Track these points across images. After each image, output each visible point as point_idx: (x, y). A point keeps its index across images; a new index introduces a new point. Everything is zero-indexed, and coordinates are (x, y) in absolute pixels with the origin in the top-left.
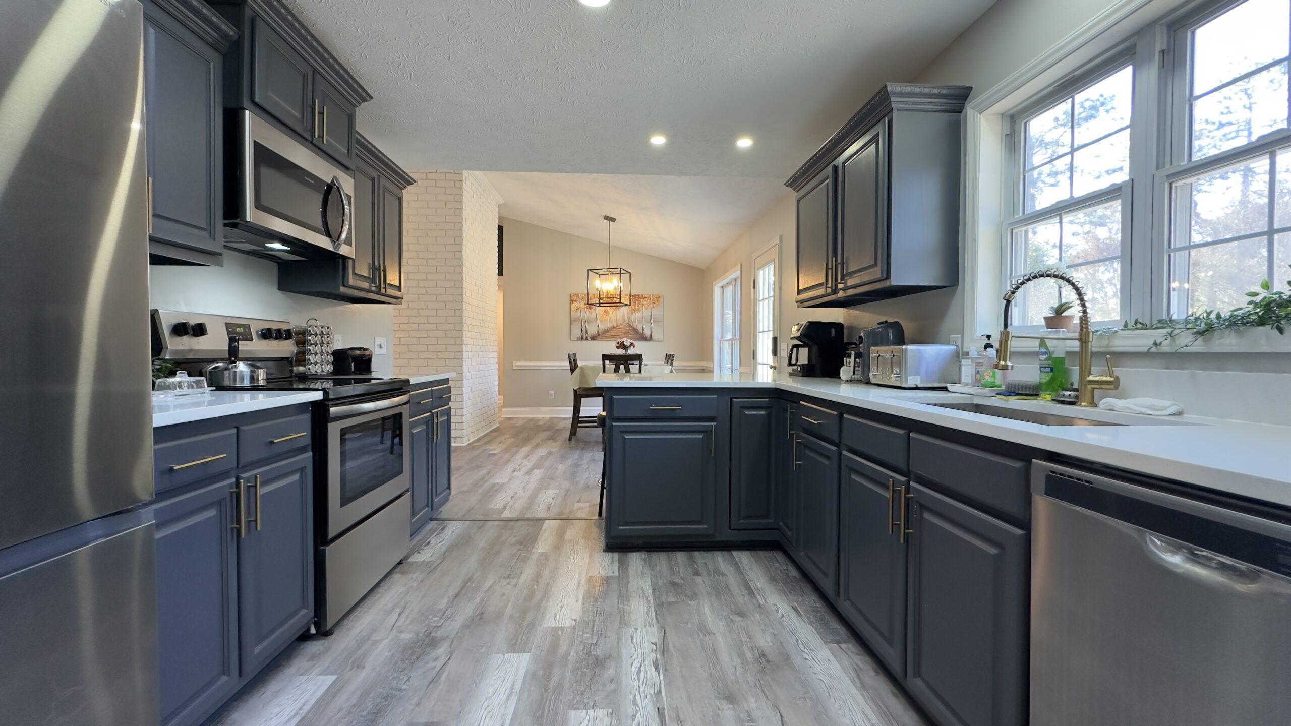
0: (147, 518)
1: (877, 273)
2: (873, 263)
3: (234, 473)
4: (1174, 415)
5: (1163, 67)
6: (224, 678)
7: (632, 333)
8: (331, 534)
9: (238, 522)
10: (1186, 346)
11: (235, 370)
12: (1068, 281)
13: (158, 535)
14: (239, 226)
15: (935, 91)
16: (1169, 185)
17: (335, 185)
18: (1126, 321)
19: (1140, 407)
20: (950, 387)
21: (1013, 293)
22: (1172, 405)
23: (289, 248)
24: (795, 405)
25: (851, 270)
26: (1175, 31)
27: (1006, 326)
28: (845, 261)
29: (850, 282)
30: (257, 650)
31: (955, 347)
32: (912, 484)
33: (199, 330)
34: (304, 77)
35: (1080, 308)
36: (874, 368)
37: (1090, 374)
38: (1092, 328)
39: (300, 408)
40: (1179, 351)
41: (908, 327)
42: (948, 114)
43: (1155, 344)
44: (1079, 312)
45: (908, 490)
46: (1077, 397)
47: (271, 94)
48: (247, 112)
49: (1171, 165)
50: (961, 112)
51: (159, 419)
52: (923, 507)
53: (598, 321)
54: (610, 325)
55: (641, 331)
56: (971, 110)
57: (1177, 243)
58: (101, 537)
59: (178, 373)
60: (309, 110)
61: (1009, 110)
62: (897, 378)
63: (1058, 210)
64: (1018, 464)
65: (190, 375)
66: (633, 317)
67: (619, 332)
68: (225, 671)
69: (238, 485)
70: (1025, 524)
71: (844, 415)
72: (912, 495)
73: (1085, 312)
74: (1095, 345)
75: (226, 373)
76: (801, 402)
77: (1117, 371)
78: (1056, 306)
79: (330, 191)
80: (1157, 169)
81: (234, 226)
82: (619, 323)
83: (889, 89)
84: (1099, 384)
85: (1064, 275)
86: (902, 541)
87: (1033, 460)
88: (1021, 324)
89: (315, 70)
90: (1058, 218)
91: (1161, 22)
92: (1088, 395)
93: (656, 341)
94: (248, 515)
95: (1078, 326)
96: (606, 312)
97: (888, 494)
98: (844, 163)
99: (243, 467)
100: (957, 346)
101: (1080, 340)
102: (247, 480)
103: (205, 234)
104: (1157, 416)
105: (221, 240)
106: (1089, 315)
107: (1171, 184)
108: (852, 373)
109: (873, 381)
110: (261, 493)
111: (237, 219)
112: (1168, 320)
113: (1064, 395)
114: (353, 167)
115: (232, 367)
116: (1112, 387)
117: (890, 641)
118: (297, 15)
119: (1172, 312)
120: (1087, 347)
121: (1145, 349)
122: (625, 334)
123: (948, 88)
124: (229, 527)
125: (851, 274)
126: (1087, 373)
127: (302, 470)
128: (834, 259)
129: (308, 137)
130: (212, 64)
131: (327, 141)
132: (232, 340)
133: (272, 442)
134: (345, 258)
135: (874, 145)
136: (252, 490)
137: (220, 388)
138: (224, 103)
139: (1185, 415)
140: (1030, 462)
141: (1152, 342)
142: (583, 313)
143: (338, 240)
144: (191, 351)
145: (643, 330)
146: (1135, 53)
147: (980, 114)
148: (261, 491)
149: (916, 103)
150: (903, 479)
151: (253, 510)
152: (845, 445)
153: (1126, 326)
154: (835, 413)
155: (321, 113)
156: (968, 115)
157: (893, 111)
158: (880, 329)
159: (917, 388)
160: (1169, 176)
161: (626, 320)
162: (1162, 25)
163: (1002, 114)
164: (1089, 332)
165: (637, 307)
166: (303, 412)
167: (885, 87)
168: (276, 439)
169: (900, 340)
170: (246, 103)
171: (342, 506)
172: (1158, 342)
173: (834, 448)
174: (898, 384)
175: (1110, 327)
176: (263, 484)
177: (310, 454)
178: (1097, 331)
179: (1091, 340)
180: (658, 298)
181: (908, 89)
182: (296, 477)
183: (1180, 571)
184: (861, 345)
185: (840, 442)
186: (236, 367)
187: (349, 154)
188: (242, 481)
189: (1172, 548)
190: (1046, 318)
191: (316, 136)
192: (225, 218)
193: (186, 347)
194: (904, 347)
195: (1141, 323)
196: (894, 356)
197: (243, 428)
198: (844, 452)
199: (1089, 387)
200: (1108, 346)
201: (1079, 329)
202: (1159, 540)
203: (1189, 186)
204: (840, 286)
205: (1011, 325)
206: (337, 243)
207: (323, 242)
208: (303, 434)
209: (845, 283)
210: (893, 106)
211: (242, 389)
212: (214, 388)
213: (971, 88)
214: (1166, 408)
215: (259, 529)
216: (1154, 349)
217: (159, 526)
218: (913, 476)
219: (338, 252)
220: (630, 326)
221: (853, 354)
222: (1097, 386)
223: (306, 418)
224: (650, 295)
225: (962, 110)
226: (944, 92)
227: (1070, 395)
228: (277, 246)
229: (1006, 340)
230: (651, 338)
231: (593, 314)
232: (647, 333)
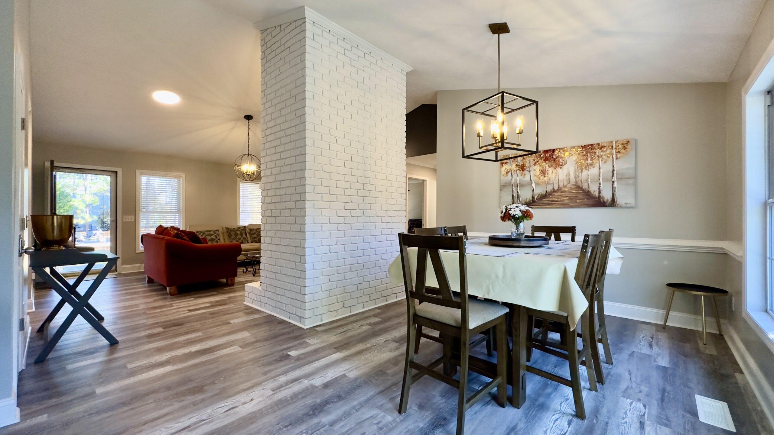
7: (581, 196)
53: (533, 185)
54: (549, 189)
55: (597, 194)
66: (584, 175)
67: (562, 196)
82: (561, 185)
93: (621, 207)
96: (543, 172)
122: (570, 198)
142: (515, 176)
145: (600, 192)
161: (573, 180)
165: (589, 161)
180: (625, 145)
220: (578, 187)
224: (612, 142)
230: (613, 203)
231: (527, 178)
232: (607, 196)
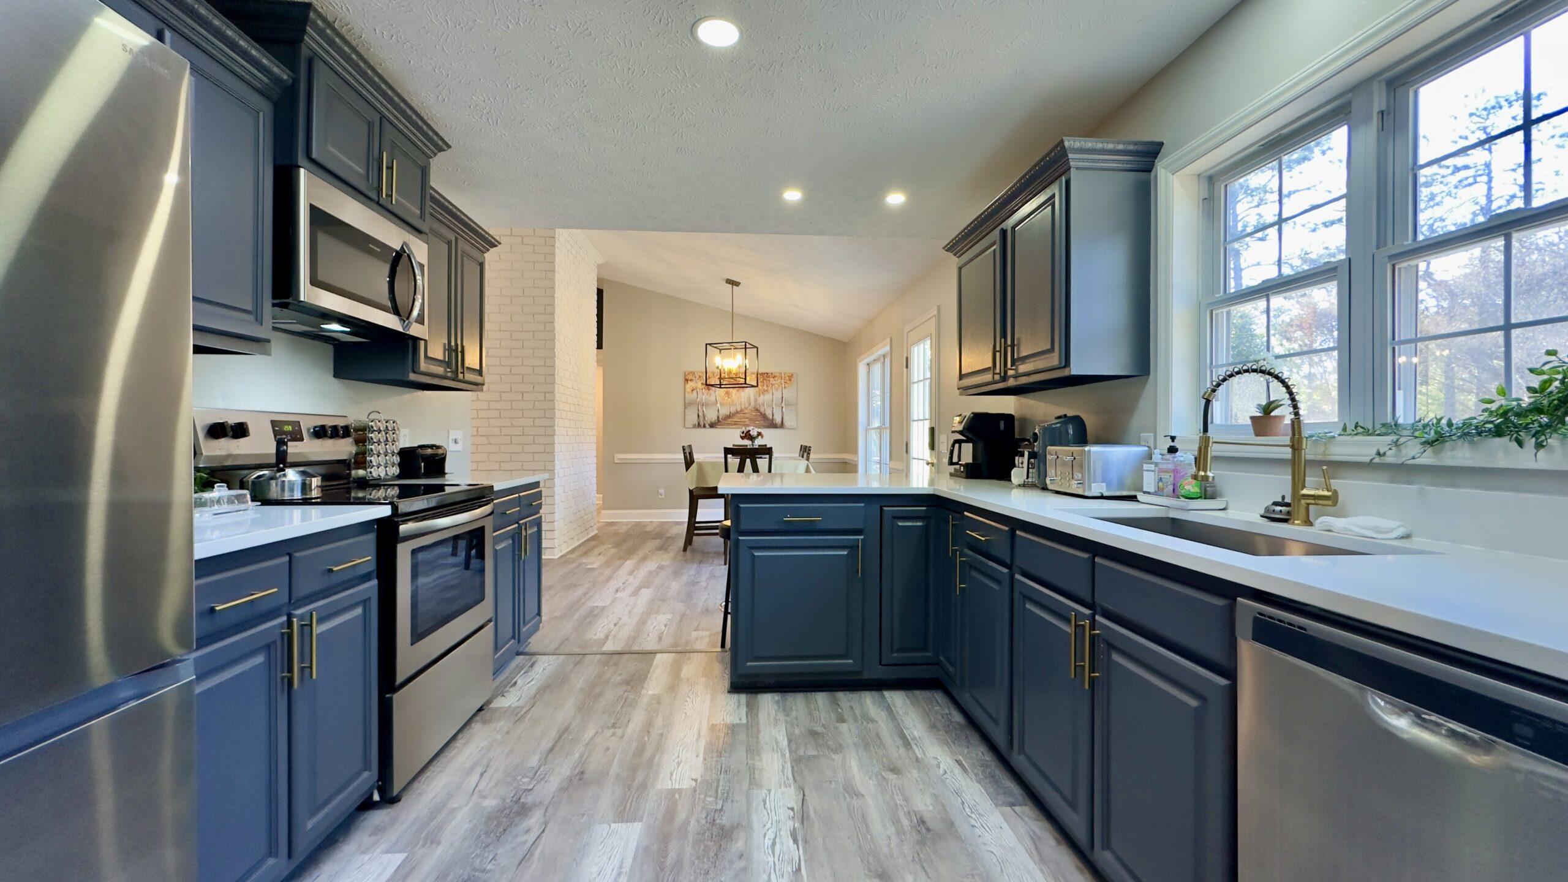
0: (186, 673)
1: (1054, 360)
2: (1049, 347)
3: (285, 610)
4: (1402, 538)
5: (1383, 130)
6: (271, 861)
7: (759, 418)
8: (400, 679)
9: (290, 670)
10: (1414, 458)
11: (284, 479)
12: (1277, 377)
13: (199, 689)
14: (290, 307)
15: (1121, 147)
16: (1392, 267)
17: (405, 252)
18: (1345, 424)
19: (1363, 528)
20: (1141, 497)
21: (1214, 391)
22: (1399, 527)
23: (349, 330)
24: (958, 515)
25: (1024, 354)
26: (1395, 90)
27: (1206, 430)
28: (1016, 343)
29: (1023, 368)
30: (310, 824)
31: (1146, 448)
32: (1097, 618)
33: (240, 431)
34: (370, 124)
35: (1291, 409)
36: (1051, 472)
37: (1304, 487)
38: (1306, 433)
39: (364, 527)
40: (1406, 463)
41: (1091, 423)
42: (1136, 173)
43: (1378, 454)
44: (1290, 413)
45: (1093, 626)
46: (1289, 513)
47: (331, 149)
48: (302, 171)
49: (1394, 244)
50: (1150, 171)
51: (202, 551)
52: (1111, 646)
53: (718, 405)
54: (733, 410)
55: (771, 417)
56: (1162, 170)
57: (1403, 333)
58: (133, 699)
59: (216, 486)
60: (376, 164)
61: (1206, 171)
62: (1079, 485)
63: (1266, 290)
64: (1219, 602)
65: (229, 488)
66: (761, 399)
67: (744, 418)
68: (272, 852)
69: (290, 624)
70: (1230, 673)
71: (1018, 532)
72: (1098, 632)
73: (1297, 414)
74: (1309, 452)
75: (273, 483)
76: (966, 513)
77: (1335, 483)
78: (1264, 403)
79: (398, 260)
80: (1378, 248)
81: (285, 306)
82: (743, 407)
83: (1067, 144)
84: (1314, 499)
85: (1272, 371)
86: (1087, 687)
87: (1239, 599)
88: (1224, 423)
89: (383, 117)
90: (1265, 299)
91: (1379, 79)
92: (1302, 511)
93: (788, 428)
94: (302, 661)
95: (1290, 427)
96: (727, 393)
97: (1069, 629)
98: (1014, 228)
99: (298, 601)
100: (1148, 447)
101: (1292, 447)
102: (301, 618)
103: (251, 318)
104: (1382, 539)
105: (268, 322)
106: (1301, 418)
107: (1394, 266)
108: (1026, 477)
109: (1050, 487)
110: (318, 632)
111: (289, 298)
112: (1393, 424)
113: (1274, 511)
114: (427, 231)
115: (280, 476)
116: (1330, 503)
117: (1073, 805)
118: (362, 52)
119: (1397, 415)
120: (1300, 456)
121: (1367, 459)
122: (751, 420)
123: (1136, 143)
124: (279, 675)
125: (1024, 359)
126: (1300, 486)
127: (365, 603)
128: (1003, 340)
129: (374, 196)
130: (261, 114)
131: (396, 201)
132: (280, 443)
133: (331, 571)
134: (415, 340)
135: (1050, 207)
136: (307, 629)
137: (267, 502)
138: (275, 159)
139: (1414, 539)
140: (1235, 600)
141: (1375, 451)
142: (700, 394)
143: (408, 318)
144: (229, 456)
145: (773, 415)
146: (1350, 112)
147: (1173, 174)
148: (318, 629)
149: (1098, 161)
150: (1087, 612)
151: (307, 655)
152: (1018, 567)
153: (1344, 429)
154: (1006, 529)
155: (390, 168)
156: (1158, 175)
157: (1072, 169)
158: (1058, 425)
159: (1102, 497)
160: (1391, 257)
161: (753, 403)
162: (1380, 81)
163: (1199, 175)
164: (1302, 438)
165: (765, 388)
166: (367, 532)
167: (1062, 142)
168: (336, 566)
169: (1082, 438)
170: (301, 160)
171: (412, 644)
172: (1382, 452)
173: (1005, 570)
174: (1080, 492)
175: (1326, 431)
176: (321, 621)
177: (375, 582)
178: (1312, 436)
179: (1304, 447)
180: (791, 377)
181: (1089, 144)
182: (359, 611)
183: (1405, 736)
184: (1036, 444)
185: (1012, 563)
186: (285, 475)
187: (422, 216)
188: (295, 620)
189: (1397, 710)
190: (1252, 418)
191: (384, 196)
192: (274, 297)
193: (223, 453)
194: (1087, 449)
195: (1362, 428)
196: (1075, 458)
197: (297, 555)
198: (1018, 576)
199: (1303, 502)
200: (1324, 454)
201: (1290, 432)
202: (1382, 700)
203: (1415, 268)
204: (1011, 373)
205: (1212, 422)
206: (407, 322)
207: (388, 321)
208: (367, 560)
209: (1016, 370)
210: (1071, 163)
211: (291, 503)
212: (259, 503)
213: (1161, 144)
214: (1391, 530)
215: (314, 676)
216: (1377, 460)
217: (201, 677)
218: (1098, 609)
219: (408, 333)
220: (757, 410)
221: (1026, 454)
222: (1313, 502)
223: (371, 538)
224: (781, 373)
225: (1152, 168)
226: (1131, 147)
227: (1281, 511)
228: (335, 327)
229: (1207, 447)
230: (782, 426)
231: (713, 398)
232: (778, 419)
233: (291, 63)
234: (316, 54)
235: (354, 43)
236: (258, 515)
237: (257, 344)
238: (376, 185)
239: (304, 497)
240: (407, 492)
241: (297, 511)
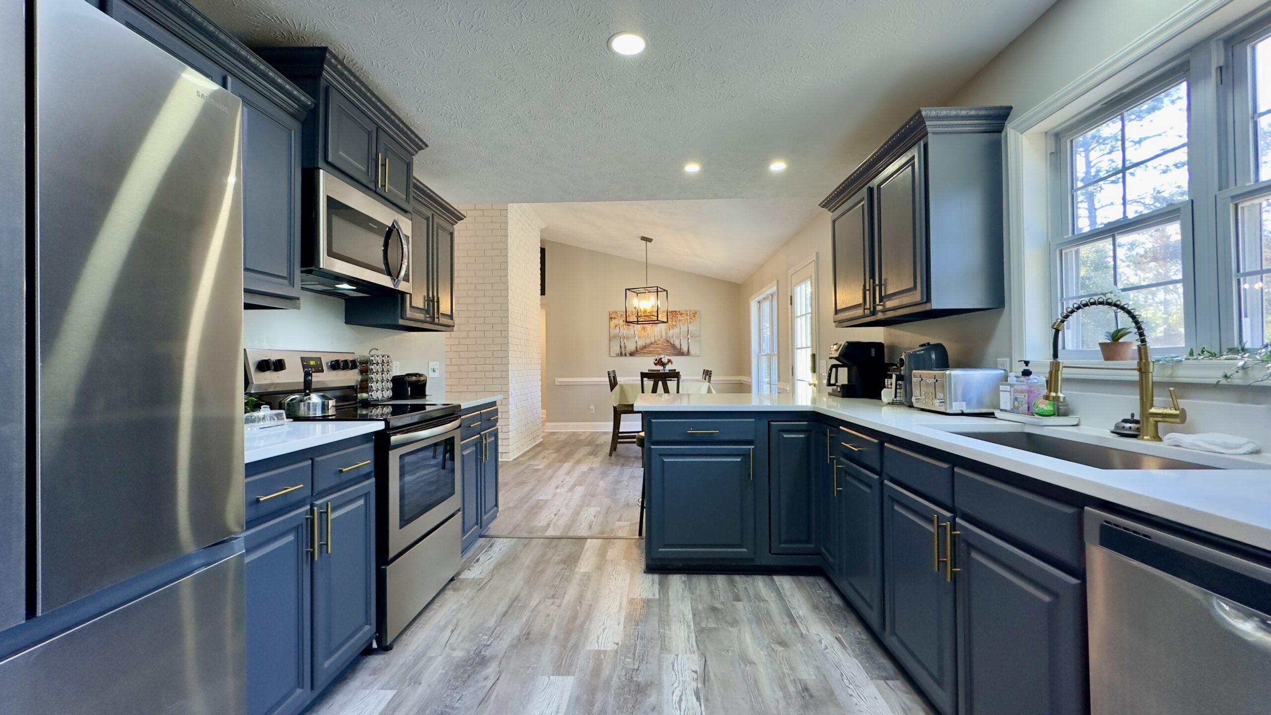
0: (239, 547)
1: (916, 296)
2: (912, 285)
3: (309, 501)
4: (1252, 453)
5: (1222, 84)
6: (299, 691)
7: (669, 348)
8: (391, 555)
9: (312, 546)
10: (1262, 381)
11: (309, 401)
12: (1123, 308)
13: (248, 560)
14: (313, 273)
15: (973, 113)
16: (1234, 207)
17: (395, 227)
18: (1192, 349)
19: (1211, 444)
20: (998, 414)
21: (1063, 321)
22: (1248, 443)
23: (355, 288)
24: (835, 429)
25: (890, 291)
26: (1232, 47)
27: (1055, 355)
28: (883, 283)
29: (889, 304)
30: (326, 664)
31: (1003, 372)
32: (958, 520)
33: (279, 365)
34: (369, 133)
35: (1138, 337)
36: (916, 391)
37: (1152, 406)
38: (1152, 357)
39: (366, 438)
40: (1252, 384)
41: (951, 349)
42: (987, 134)
43: (1226, 376)
44: (1137, 340)
45: (954, 526)
46: (1138, 430)
47: (341, 153)
48: (321, 171)
49: (1236, 185)
50: (1001, 132)
51: (251, 456)
52: (970, 546)
53: (637, 338)
54: (648, 342)
55: (679, 347)
56: (1012, 131)
57: (1248, 265)
58: (203, 566)
59: (262, 407)
60: (374, 163)
61: (1054, 128)
62: (941, 404)
63: (1113, 230)
64: (1069, 510)
65: (271, 408)
66: (671, 333)
67: (657, 348)
68: (300, 684)
69: (312, 511)
70: (1080, 573)
71: (886, 444)
72: (958, 532)
73: (1143, 341)
74: (1156, 374)
75: (302, 404)
76: (841, 427)
77: (1183, 403)
78: (1113, 330)
79: (390, 234)
80: (1220, 189)
81: (309, 272)
82: (656, 339)
83: (924, 113)
84: (1163, 417)
85: (1118, 303)
86: (949, 580)
87: (1086, 508)
88: (1075, 349)
89: (379, 128)
90: (1111, 239)
91: (1216, 38)
92: (1151, 428)
93: (693, 356)
94: (321, 539)
95: (1137, 352)
96: (643, 329)
97: (932, 529)
98: (879, 186)
99: (317, 495)
100: (1005, 370)
101: (1140, 370)
102: (320, 507)
103: (286, 282)
104: (1230, 454)
105: (298, 283)
106: (1148, 345)
107: (1236, 206)
108: (894, 396)
109: (915, 405)
110: (332, 518)
111: (312, 266)
112: (1240, 348)
113: (1124, 427)
114: (411, 210)
115: (307, 399)
116: (1178, 420)
117: (940, 683)
118: (363, 80)
119: (1244, 341)
120: (1147, 377)
121: (1214, 381)
122: (662, 349)
123: (986, 109)
124: (305, 550)
125: (891, 296)
126: (1148, 405)
127: (366, 495)
128: (872, 280)
129: (372, 186)
130: (293, 132)
131: (388, 189)
132: (307, 374)
133: (341, 471)
134: (403, 294)
135: (910, 167)
136: (324, 515)
137: (297, 419)
138: (302, 163)
139: (1263, 454)
140: (1083, 508)
141: (1221, 374)
142: (622, 329)
143: (397, 278)
144: (272, 384)
145: (681, 345)
146: (1189, 69)
147: (1022, 133)
148: (332, 516)
149: (953, 126)
150: (948, 514)
151: (324, 535)
152: (887, 474)
153: (1191, 354)
154: (876, 441)
155: (384, 165)
156: (1008, 135)
157: (929, 135)
158: (922, 352)
159: (962, 414)
160: (1233, 198)
161: (664, 336)
162: (1217, 40)
163: (1046, 133)
164: (1148, 362)
165: (674, 323)
166: (368, 442)
167: (919, 112)
168: (345, 468)
169: (944, 363)
170: (321, 164)
171: (400, 528)
172: (1228, 375)
173: (876, 477)
174: (942, 409)
175: (1173, 355)
176: (333, 510)
177: (373, 480)
178: (1158, 361)
179: (1151, 370)
180: (695, 314)
181: (944, 112)
182: (361, 502)
183: (1250, 639)
184: (902, 368)
185: (882, 471)
186: (310, 399)
187: (407, 200)
188: (316, 508)
189: (1240, 614)
190: (1101, 345)
191: (380, 186)
192: (302, 266)
193: (268, 382)
194: (948, 372)
195: (1208, 352)
196: (937, 381)
197: (317, 459)
198: (886, 482)
199: (1152, 419)
200: (1171, 376)
201: (1137, 356)
202: (1227, 605)
203: (1258, 206)
204: (879, 308)
205: (1064, 348)
206: (396, 280)
207: (384, 281)
208: (367, 463)
209: (884, 305)
210: (928, 129)
211: (314, 419)
212: (292, 420)
213: (1011, 108)
214: (1240, 446)
215: (329, 552)
216: (1223, 381)
217: (249, 551)
218: (959, 513)
219: (397, 289)
220: (668, 341)
221: (894, 376)
222: (1161, 419)
223: (369, 446)
224: (687, 311)
225: (1003, 129)
226: (982, 113)
227: (1130, 428)
228: (345, 286)
229: (1057, 371)
230: (688, 354)
231: (632, 332)
232: (685, 349)
233: (314, 94)
234: (331, 84)
235: (358, 74)
236: (291, 429)
237: (290, 301)
238: (373, 178)
239: (324, 414)
240: (398, 410)
241: (319, 425)
